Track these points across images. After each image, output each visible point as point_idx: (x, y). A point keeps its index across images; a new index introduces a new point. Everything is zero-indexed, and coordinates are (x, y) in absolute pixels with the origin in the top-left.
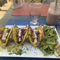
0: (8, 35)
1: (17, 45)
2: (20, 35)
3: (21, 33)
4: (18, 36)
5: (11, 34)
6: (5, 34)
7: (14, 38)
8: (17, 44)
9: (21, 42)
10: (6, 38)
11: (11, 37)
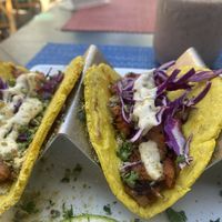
0: (40, 115)
1: (125, 209)
2: (146, 115)
3: (158, 102)
4: (132, 128)
5: (67, 103)
6: (11, 106)
7: (100, 137)
8: (130, 204)
9: (165, 184)
10: (23, 138)
11: (72, 128)
